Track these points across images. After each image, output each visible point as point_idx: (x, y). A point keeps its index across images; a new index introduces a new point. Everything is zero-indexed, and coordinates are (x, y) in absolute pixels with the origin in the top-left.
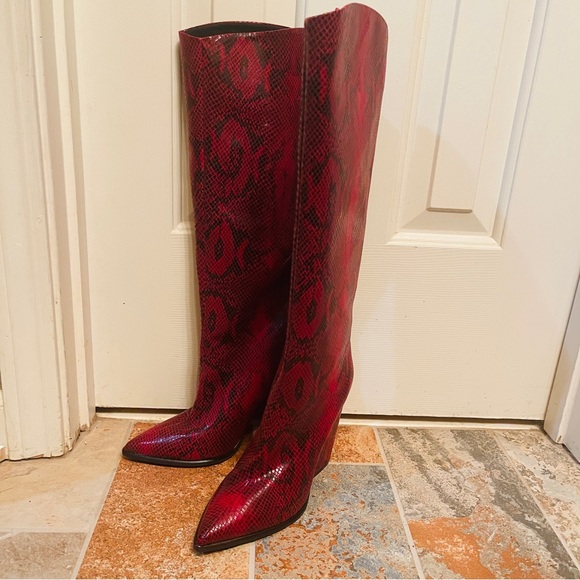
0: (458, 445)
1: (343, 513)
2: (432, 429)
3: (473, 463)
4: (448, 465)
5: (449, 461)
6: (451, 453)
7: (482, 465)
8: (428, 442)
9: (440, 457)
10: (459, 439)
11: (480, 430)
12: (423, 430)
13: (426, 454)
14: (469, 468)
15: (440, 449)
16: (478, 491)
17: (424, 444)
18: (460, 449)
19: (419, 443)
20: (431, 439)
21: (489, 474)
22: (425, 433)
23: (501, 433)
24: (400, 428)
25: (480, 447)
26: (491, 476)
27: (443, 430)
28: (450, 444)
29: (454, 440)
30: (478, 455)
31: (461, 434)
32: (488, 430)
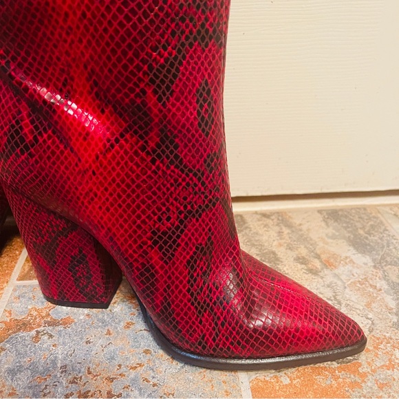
0: (330, 231)
1: (133, 374)
2: (291, 211)
3: (353, 257)
4: (317, 264)
5: (318, 257)
6: (321, 244)
7: (367, 259)
8: (286, 231)
9: (303, 251)
10: (331, 222)
11: (358, 208)
12: (279, 214)
13: (283, 249)
14: (349, 267)
15: (303, 239)
16: (368, 305)
17: (280, 233)
18: (333, 237)
19: (273, 233)
20: (289, 226)
21: (380, 274)
22: (282, 219)
23: (387, 209)
24: (247, 213)
25: (361, 232)
26: (385, 277)
27: (306, 211)
28: (319, 231)
29: (323, 224)
30: (360, 245)
31: (334, 215)
32: (370, 206)
